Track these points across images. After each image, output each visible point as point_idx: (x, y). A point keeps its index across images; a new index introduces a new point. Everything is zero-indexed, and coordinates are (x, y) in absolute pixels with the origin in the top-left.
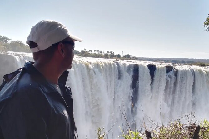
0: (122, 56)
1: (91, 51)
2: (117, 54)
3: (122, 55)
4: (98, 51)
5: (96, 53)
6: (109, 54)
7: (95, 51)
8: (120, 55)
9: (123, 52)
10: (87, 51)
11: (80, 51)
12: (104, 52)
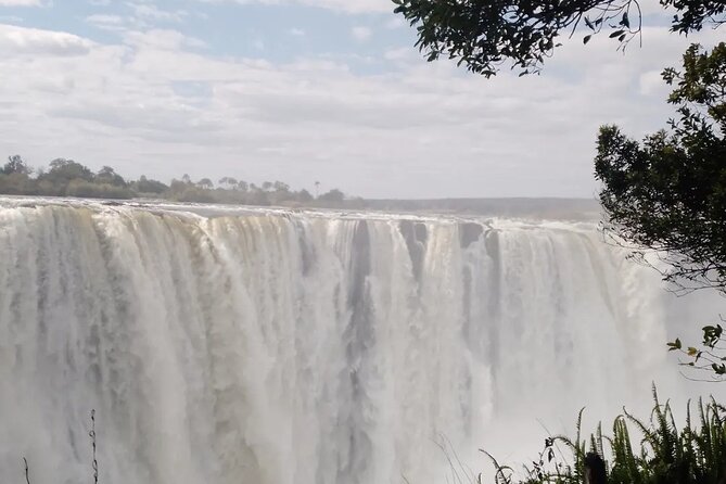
0: (315, 197)
1: (207, 181)
2: (299, 190)
3: (315, 193)
4: (232, 181)
5: (227, 186)
6: (272, 189)
7: (221, 182)
8: (311, 193)
9: (317, 183)
10: (193, 181)
11: (169, 184)
12: (252, 185)
